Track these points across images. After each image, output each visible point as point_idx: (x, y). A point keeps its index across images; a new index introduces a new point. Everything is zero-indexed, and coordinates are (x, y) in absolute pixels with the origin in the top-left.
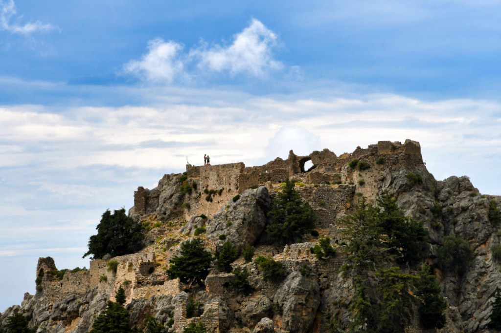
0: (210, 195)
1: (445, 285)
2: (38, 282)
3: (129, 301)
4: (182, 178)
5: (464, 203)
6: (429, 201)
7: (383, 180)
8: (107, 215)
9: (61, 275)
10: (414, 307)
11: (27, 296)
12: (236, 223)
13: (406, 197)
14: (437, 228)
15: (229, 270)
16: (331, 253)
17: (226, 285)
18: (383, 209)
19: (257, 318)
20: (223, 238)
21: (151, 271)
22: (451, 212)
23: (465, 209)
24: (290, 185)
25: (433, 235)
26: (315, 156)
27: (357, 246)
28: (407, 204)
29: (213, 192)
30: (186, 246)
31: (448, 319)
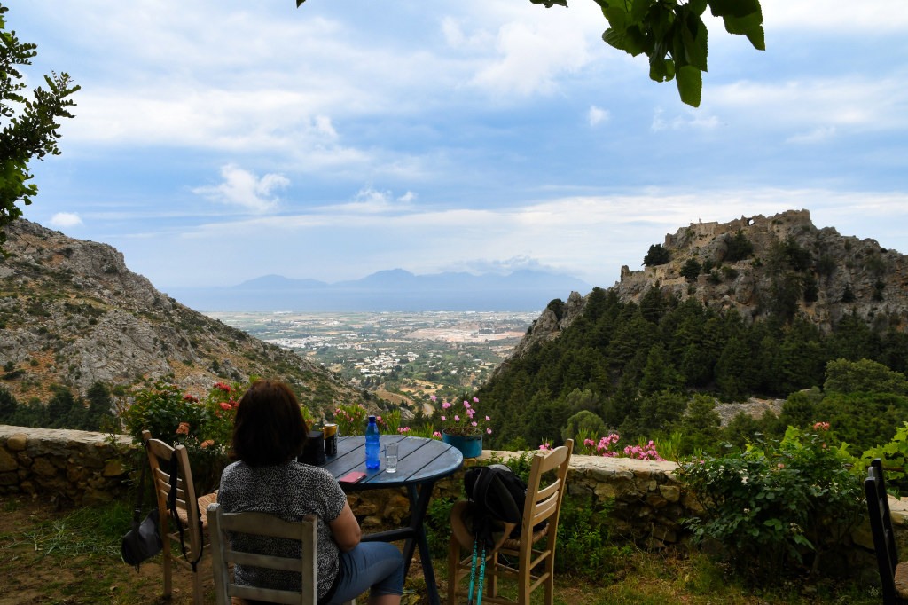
0: (701, 237)
1: (820, 280)
2: (622, 276)
3: (661, 286)
4: (688, 229)
5: (831, 240)
6: (814, 240)
7: (789, 229)
8: (652, 246)
9: (631, 273)
10: (802, 291)
11: (617, 283)
12: (713, 251)
13: (801, 237)
14: (817, 253)
15: (709, 272)
16: (760, 265)
17: (707, 280)
18: (788, 244)
19: (722, 295)
20: (707, 257)
21: (672, 272)
22: (825, 244)
23: (831, 243)
24: (741, 232)
25: (815, 256)
26: (755, 218)
27: (773, 262)
28: (801, 241)
29: (703, 236)
30: (689, 261)
31: (819, 297)
